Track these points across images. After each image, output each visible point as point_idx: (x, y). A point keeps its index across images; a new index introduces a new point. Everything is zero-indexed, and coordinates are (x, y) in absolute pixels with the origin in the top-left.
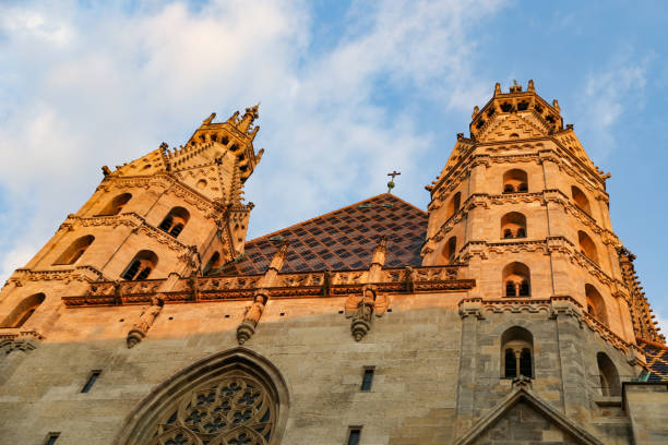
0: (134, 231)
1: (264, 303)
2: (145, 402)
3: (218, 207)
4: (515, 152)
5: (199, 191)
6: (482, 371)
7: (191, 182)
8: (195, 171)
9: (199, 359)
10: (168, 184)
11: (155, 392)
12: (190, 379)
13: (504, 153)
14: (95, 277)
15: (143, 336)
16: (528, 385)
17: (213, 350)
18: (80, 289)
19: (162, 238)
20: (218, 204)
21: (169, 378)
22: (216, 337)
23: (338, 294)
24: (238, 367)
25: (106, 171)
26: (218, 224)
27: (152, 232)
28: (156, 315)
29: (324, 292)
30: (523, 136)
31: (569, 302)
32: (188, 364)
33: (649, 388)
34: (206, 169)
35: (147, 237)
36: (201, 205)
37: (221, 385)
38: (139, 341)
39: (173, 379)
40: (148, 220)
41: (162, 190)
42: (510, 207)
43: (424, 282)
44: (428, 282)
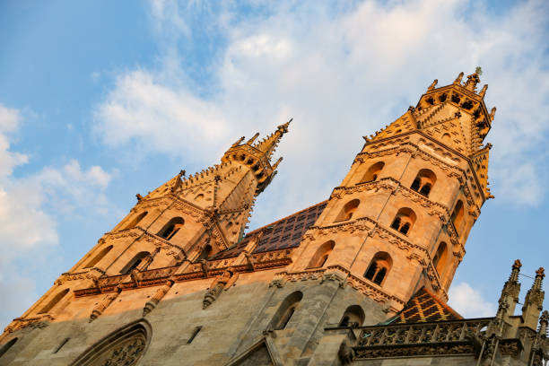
0: (137, 240)
1: (171, 286)
2: (79, 358)
3: (207, 213)
4: (390, 146)
5: (195, 203)
6: (257, 325)
7: (190, 198)
8: (195, 189)
9: (118, 327)
10: (171, 202)
11: (87, 351)
12: (111, 341)
13: (382, 148)
14: (98, 275)
15: (100, 314)
16: (270, 334)
17: (128, 321)
18: (88, 284)
19: (157, 241)
20: (207, 211)
21: (97, 341)
22: (136, 311)
23: (213, 275)
24: (141, 331)
25: (139, 197)
26: (207, 225)
27: (150, 238)
28: (113, 299)
29: (204, 275)
30: (404, 131)
31: (337, 270)
32: (111, 331)
33: (338, 332)
34: (204, 187)
35: (147, 243)
36: (194, 213)
37: (129, 344)
38: (96, 317)
39: (100, 341)
40: (150, 231)
41: (165, 207)
42: (355, 196)
43: (261, 263)
44: (264, 262)
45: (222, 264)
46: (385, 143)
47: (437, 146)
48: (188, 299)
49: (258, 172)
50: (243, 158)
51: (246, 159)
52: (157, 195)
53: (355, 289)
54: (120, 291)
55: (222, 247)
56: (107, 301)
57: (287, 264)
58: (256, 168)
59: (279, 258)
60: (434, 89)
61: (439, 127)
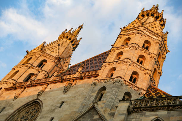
0: (29, 68)
1: (48, 86)
2: (11, 115)
3: (56, 58)
4: (132, 32)
5: (51, 54)
6: (89, 100)
7: (49, 52)
8: (50, 49)
9: (27, 102)
10: (41, 54)
11: (14, 112)
12: (24, 108)
13: (128, 32)
14: (14, 82)
15: (18, 97)
16: (96, 103)
17: (31, 99)
18: (10, 85)
19: (37, 69)
20: (56, 57)
21: (18, 108)
22: (34, 96)
23: (66, 81)
24: (37, 104)
25: (27, 52)
26: (56, 63)
27: (34, 68)
28: (23, 91)
29: (62, 81)
30: (136, 26)
31: (119, 78)
32: (24, 104)
33: (122, 102)
34: (54, 48)
35: (33, 69)
36: (51, 58)
37: (32, 109)
38: (16, 98)
39: (20, 108)
40: (34, 65)
41: (39, 55)
42: (121, 50)
43: (86, 76)
44: (87, 76)
45: (68, 77)
46: (129, 30)
47: (150, 32)
48: (56, 90)
49: (73, 43)
50: (67, 37)
51: (68, 38)
52: (35, 51)
53: (127, 85)
54: (25, 88)
55: (62, 72)
56: (20, 92)
57: (97, 76)
58: (72, 42)
59: (93, 74)
60: (143, 11)
61: (150, 24)
